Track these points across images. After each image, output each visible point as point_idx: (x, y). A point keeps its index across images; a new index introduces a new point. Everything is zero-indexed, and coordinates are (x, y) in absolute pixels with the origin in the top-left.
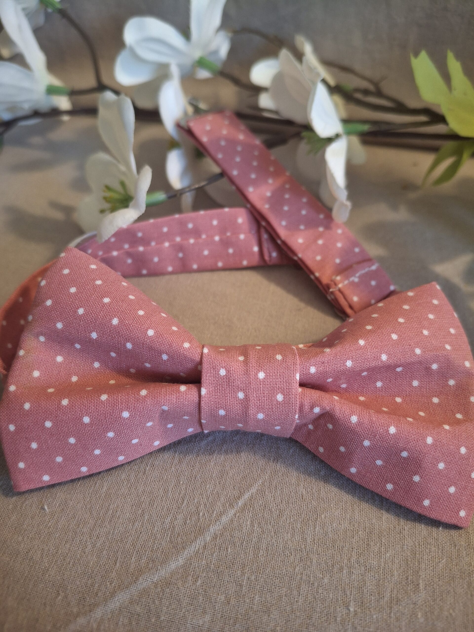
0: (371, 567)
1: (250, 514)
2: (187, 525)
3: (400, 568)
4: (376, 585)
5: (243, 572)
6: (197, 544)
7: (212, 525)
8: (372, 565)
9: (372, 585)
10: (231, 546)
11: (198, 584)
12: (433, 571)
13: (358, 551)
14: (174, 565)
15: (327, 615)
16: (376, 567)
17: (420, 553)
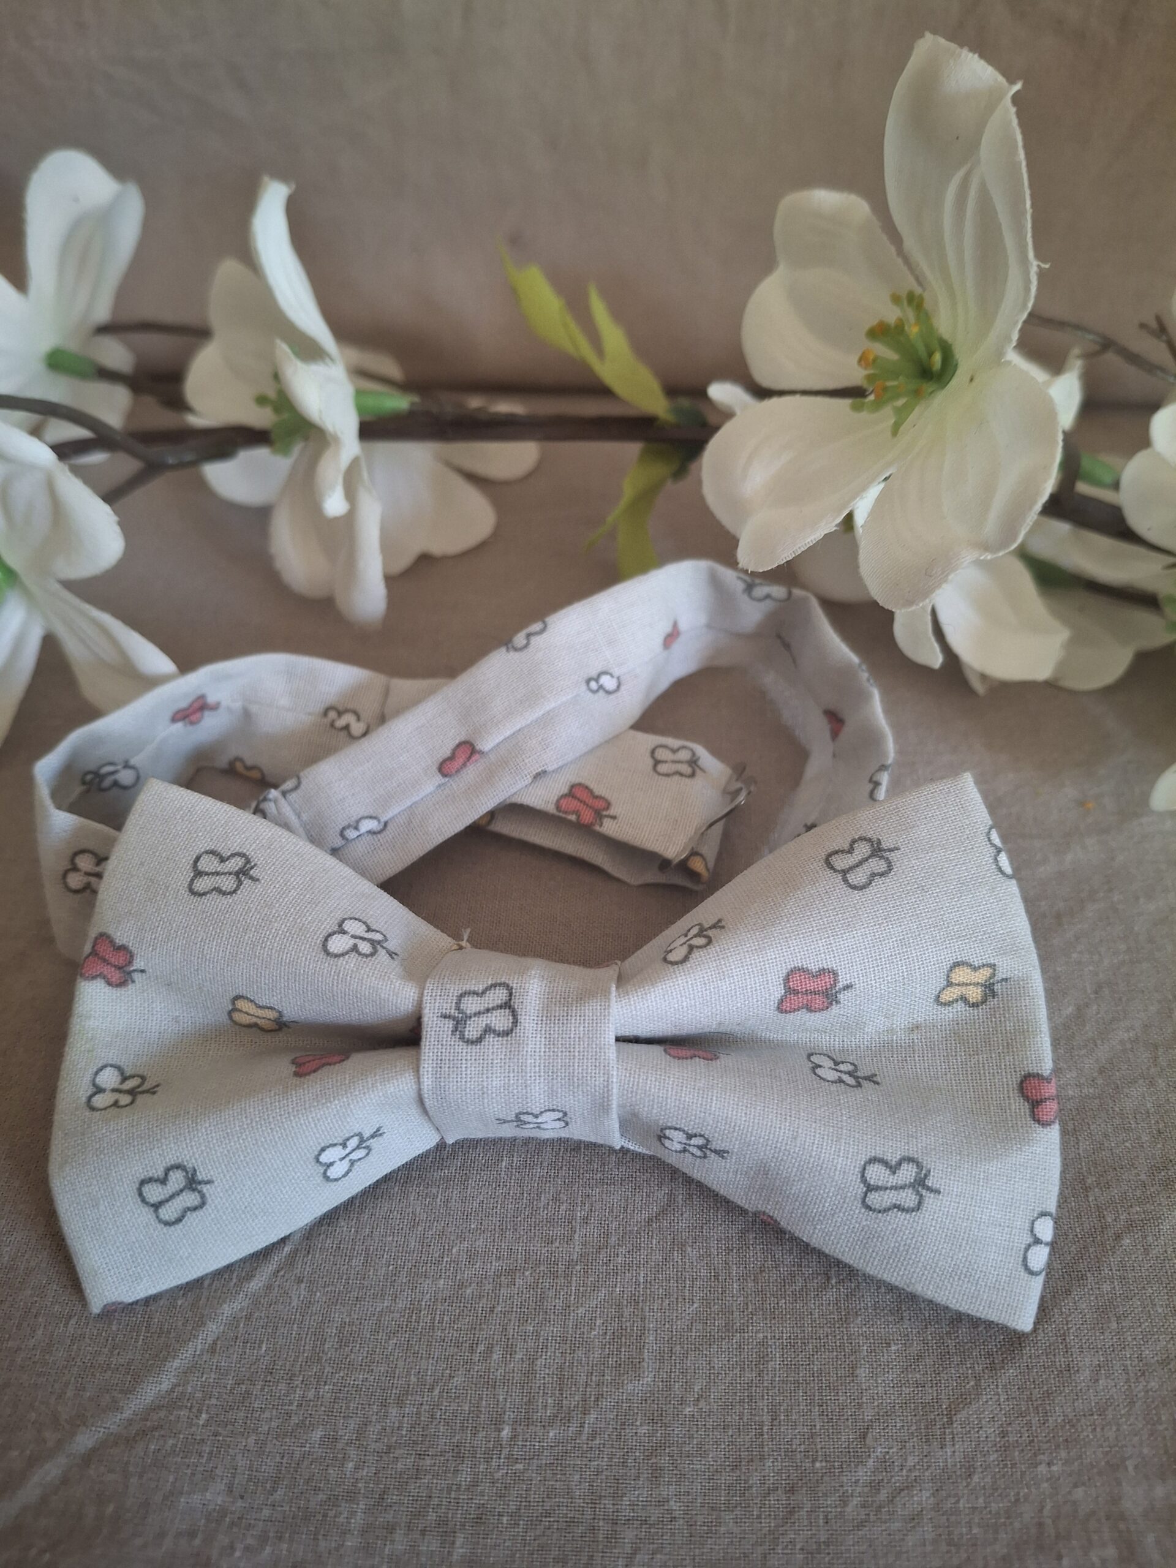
0: (547, 1339)
1: (307, 1267)
2: (178, 1309)
3: (606, 1333)
4: (557, 1375)
5: (291, 1385)
6: (199, 1344)
7: (228, 1300)
8: (551, 1334)
9: (548, 1374)
10: (268, 1338)
11: (201, 1423)
12: (672, 1331)
13: (523, 1310)
14: (153, 1392)
15: (457, 1446)
16: (558, 1338)
17: (646, 1297)
